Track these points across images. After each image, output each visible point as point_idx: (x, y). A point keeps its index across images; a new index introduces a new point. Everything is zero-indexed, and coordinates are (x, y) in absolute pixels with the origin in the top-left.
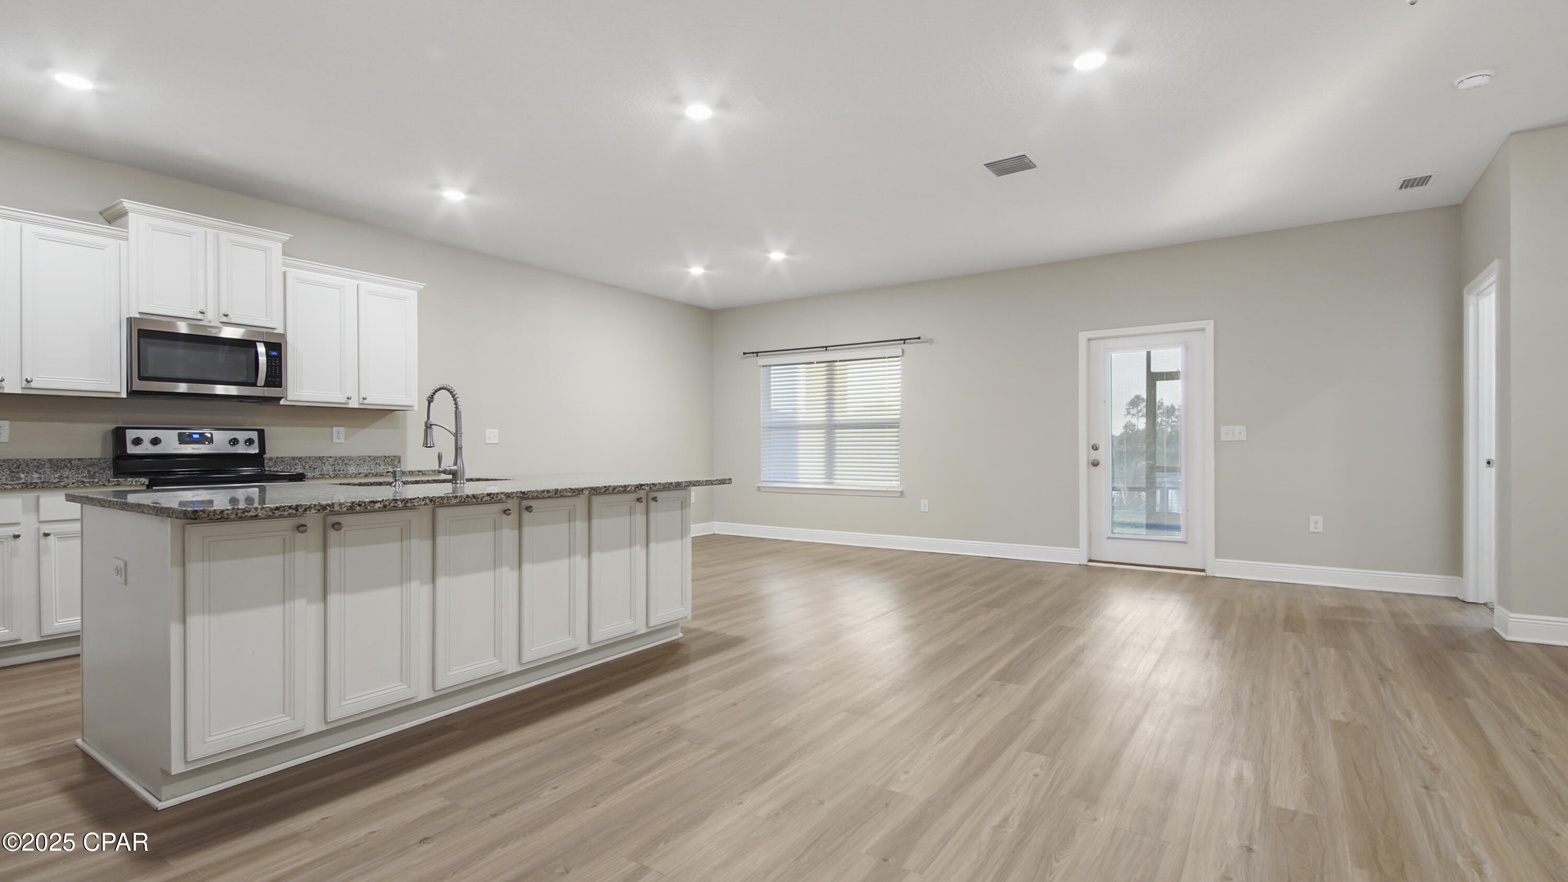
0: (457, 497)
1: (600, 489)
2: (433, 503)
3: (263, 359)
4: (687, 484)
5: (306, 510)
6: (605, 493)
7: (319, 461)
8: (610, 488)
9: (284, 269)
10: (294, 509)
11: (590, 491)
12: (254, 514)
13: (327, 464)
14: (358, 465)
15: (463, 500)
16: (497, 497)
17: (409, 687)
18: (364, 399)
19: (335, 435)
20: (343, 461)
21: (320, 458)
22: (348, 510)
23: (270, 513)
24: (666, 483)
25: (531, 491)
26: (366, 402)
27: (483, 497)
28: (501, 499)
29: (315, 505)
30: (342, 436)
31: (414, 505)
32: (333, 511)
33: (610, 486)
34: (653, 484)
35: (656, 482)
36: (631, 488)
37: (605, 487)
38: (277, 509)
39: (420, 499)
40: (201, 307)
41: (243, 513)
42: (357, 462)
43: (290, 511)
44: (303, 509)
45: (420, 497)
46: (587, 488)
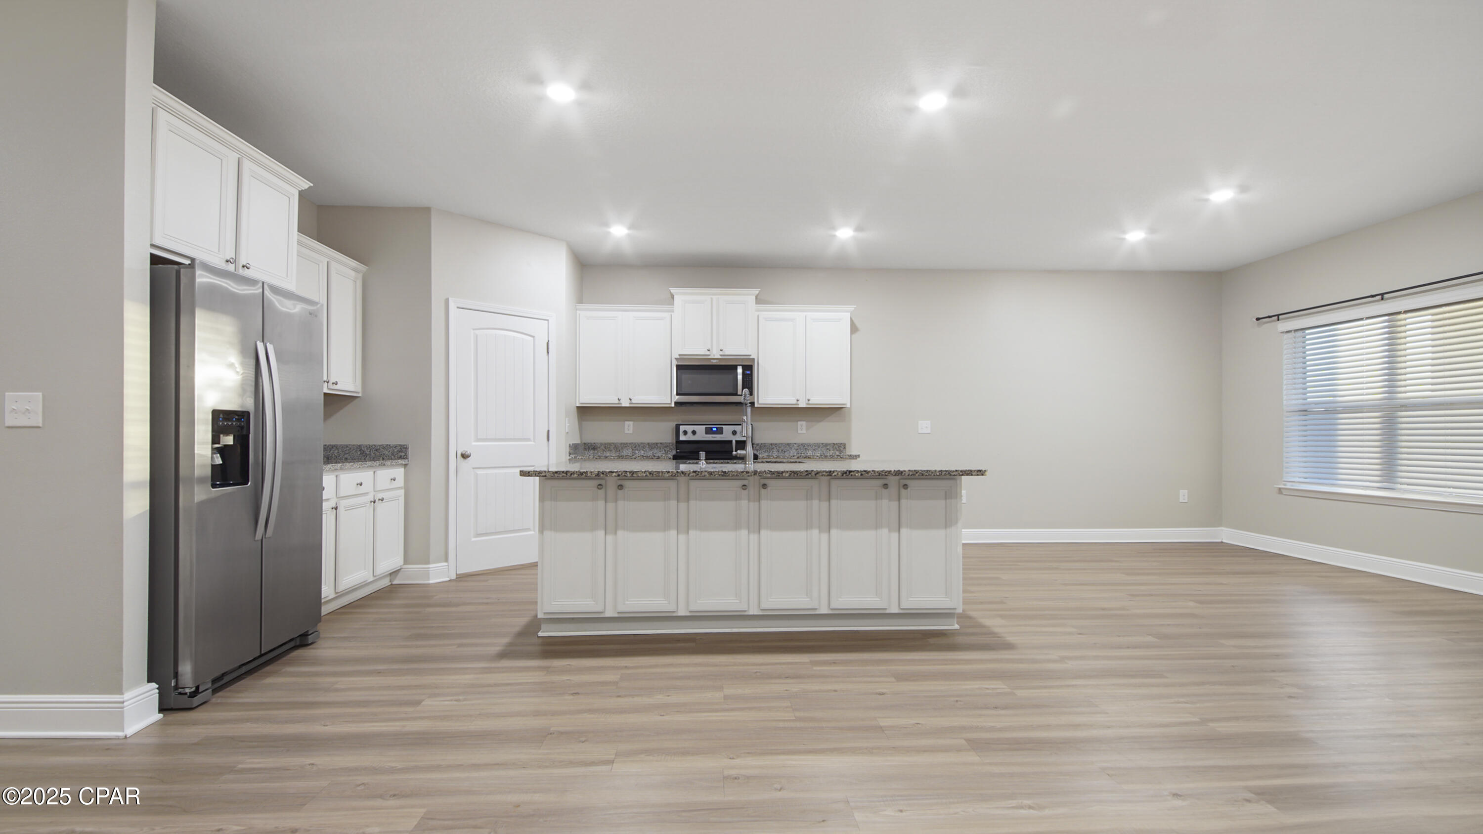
0: (669, 472)
1: (801, 473)
2: (651, 475)
3: (740, 377)
4: (911, 473)
5: (571, 474)
6: (807, 476)
7: (788, 446)
8: (813, 472)
9: (757, 313)
10: (565, 473)
11: (791, 474)
12: (544, 475)
13: (793, 448)
14: (814, 450)
15: (674, 474)
16: (701, 474)
17: (669, 603)
18: (809, 400)
19: (799, 427)
20: (804, 446)
21: (789, 444)
22: (596, 476)
23: (552, 475)
24: (882, 471)
25: (731, 471)
26: (810, 402)
27: (690, 473)
28: (705, 476)
29: (577, 472)
30: (804, 428)
31: (638, 476)
32: (586, 476)
33: (812, 471)
34: (865, 471)
35: (869, 469)
36: (838, 474)
37: (807, 471)
38: (556, 472)
39: (643, 472)
40: (709, 347)
41: (539, 474)
42: (814, 448)
43: (563, 474)
44: (570, 474)
45: (643, 470)
46: (787, 472)
